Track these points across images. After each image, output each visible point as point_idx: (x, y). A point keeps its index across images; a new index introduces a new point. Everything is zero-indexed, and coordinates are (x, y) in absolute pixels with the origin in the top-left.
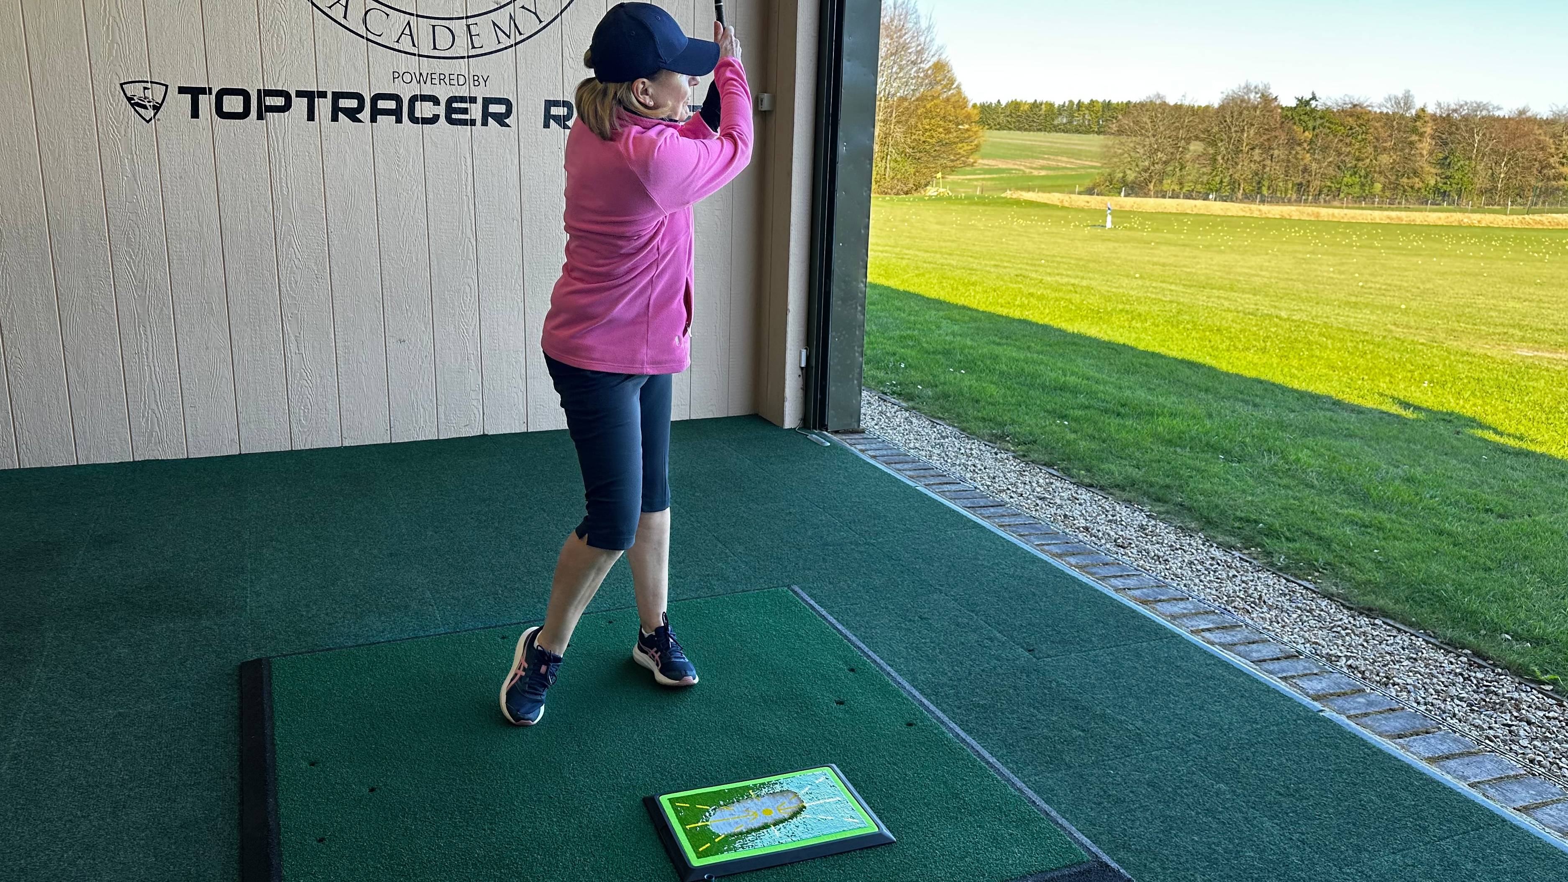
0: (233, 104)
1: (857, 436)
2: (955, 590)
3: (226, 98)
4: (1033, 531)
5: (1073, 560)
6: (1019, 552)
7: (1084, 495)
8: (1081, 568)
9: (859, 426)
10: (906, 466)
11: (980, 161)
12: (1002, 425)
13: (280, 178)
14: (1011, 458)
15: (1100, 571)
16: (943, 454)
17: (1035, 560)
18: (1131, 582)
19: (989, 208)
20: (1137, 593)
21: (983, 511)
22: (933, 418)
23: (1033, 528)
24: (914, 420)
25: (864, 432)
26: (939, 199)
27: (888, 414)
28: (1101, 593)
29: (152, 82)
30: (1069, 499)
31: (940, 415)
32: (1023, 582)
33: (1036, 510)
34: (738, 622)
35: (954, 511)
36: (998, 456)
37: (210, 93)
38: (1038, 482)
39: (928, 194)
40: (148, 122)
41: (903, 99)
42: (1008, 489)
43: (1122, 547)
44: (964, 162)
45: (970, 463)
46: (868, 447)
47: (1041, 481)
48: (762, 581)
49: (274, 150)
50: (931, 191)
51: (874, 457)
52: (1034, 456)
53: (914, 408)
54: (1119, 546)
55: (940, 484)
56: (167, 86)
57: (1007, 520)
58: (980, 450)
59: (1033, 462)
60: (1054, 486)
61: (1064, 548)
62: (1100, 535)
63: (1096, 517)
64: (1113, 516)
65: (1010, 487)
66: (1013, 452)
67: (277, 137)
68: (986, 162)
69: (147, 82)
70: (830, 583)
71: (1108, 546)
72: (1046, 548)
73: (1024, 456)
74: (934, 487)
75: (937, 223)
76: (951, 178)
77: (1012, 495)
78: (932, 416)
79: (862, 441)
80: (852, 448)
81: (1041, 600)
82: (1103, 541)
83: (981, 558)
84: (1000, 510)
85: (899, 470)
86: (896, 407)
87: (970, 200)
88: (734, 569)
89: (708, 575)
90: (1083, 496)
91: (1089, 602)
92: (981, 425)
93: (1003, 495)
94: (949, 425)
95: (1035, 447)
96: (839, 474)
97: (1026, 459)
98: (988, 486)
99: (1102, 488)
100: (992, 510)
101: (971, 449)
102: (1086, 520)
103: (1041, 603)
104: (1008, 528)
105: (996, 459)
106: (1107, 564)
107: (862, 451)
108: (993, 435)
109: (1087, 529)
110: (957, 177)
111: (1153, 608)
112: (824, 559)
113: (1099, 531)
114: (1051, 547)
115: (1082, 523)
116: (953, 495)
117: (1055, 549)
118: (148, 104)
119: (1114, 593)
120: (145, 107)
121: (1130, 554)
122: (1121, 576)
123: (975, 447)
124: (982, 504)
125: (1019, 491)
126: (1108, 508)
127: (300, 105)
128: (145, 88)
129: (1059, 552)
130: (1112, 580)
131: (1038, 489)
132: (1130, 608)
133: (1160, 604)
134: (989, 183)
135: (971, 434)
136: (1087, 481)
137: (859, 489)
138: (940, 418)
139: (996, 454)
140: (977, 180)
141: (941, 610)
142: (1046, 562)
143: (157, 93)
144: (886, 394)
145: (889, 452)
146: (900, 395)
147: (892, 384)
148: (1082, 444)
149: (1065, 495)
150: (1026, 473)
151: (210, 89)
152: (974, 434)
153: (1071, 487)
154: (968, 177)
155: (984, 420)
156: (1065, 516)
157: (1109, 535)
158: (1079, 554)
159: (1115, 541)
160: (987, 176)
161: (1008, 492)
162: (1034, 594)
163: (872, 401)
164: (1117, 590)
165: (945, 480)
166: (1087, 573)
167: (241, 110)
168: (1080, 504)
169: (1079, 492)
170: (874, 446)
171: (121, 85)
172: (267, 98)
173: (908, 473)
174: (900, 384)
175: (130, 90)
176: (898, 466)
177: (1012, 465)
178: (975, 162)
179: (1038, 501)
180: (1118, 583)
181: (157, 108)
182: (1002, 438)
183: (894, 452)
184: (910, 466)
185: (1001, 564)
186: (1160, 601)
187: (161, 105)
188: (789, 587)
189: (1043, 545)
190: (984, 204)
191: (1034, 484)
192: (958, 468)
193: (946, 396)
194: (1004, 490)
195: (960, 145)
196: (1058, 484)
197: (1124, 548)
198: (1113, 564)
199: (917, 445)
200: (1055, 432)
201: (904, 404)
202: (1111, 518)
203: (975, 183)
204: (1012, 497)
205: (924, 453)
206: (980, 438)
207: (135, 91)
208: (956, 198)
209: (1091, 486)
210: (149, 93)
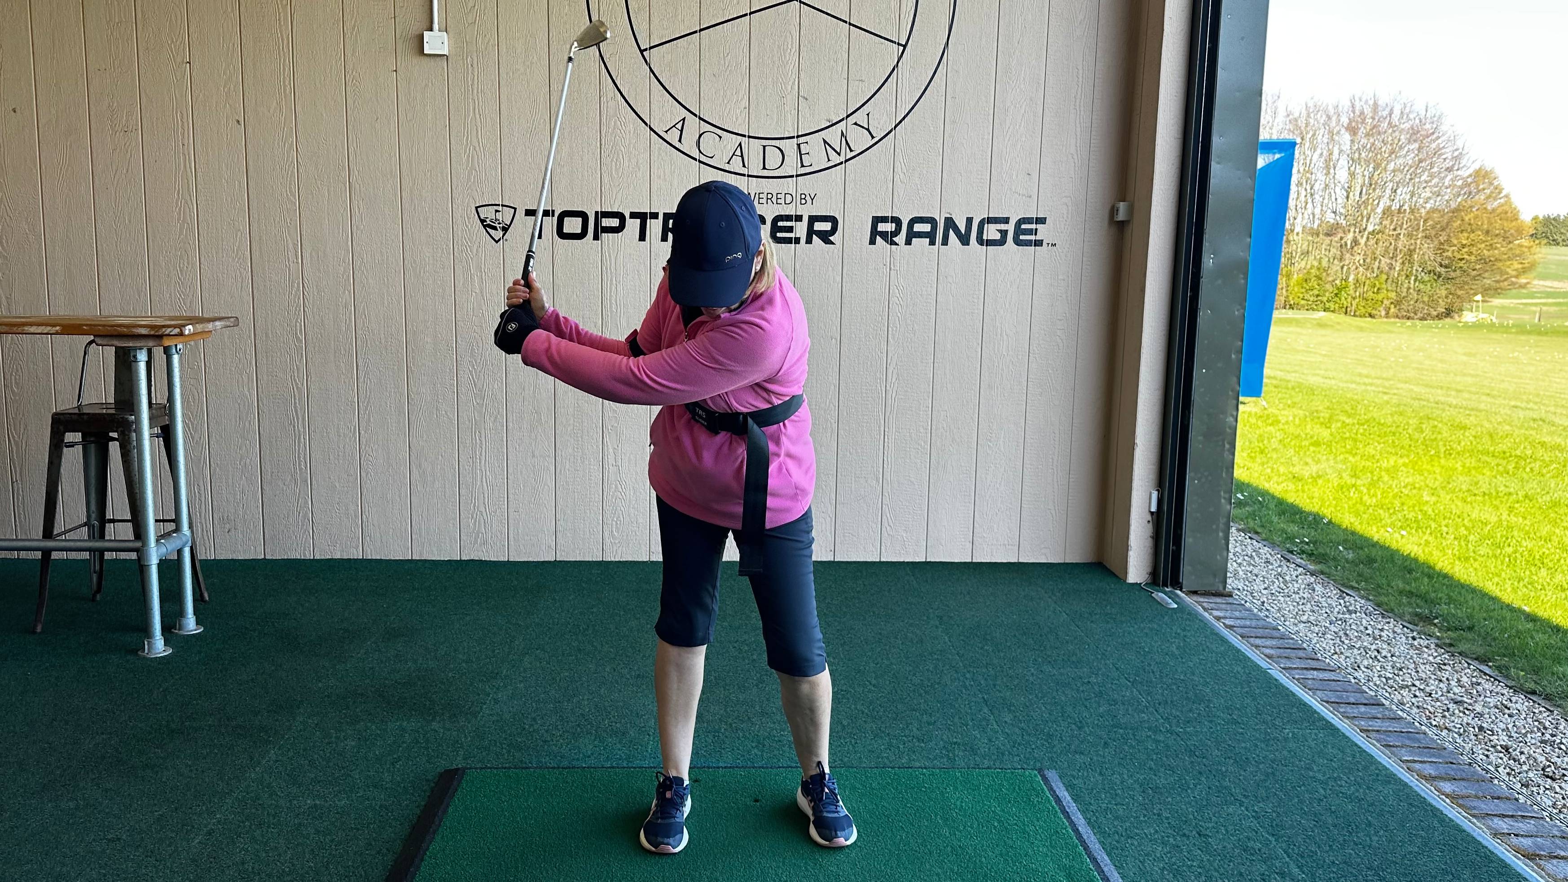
0: (573, 225)
1: (1218, 600)
2: (1261, 805)
3: (567, 220)
4: (1408, 742)
5: (1448, 787)
6: (1373, 767)
7: (1520, 703)
8: (1454, 798)
9: (1225, 587)
10: (1269, 642)
11: (1536, 282)
12: (1433, 603)
13: (611, 296)
14: (1433, 646)
15: (1483, 806)
16: (1341, 633)
17: (1391, 778)
18: (1523, 827)
19: (1545, 338)
20: (1527, 842)
21: (1349, 709)
22: (1345, 586)
23: (1409, 739)
24: (1318, 588)
25: (1231, 596)
26: (1478, 326)
27: (1287, 578)
28: (1469, 835)
29: (503, 206)
30: (1496, 707)
31: (1354, 584)
32: (1360, 807)
33: (1444, 717)
34: (958, 803)
35: (1305, 704)
36: (1416, 643)
37: (553, 215)
38: (1459, 681)
39: (1463, 320)
40: (497, 242)
41: (1433, 210)
42: (1414, 685)
43: (1551, 778)
44: (1513, 284)
45: (1374, 647)
46: (1228, 614)
47: (1465, 679)
48: (1016, 759)
49: (606, 269)
50: (1468, 317)
51: (1231, 627)
52: (1463, 647)
53: (1322, 573)
54: (1547, 777)
55: (1306, 669)
56: (515, 209)
57: (1377, 724)
58: (1394, 632)
59: (1460, 654)
60: (1480, 688)
61: (1443, 769)
62: (1523, 758)
63: (1525, 735)
64: (1552, 735)
65: (1417, 683)
66: (1438, 638)
67: (610, 256)
68: (1548, 283)
69: (499, 205)
70: (1101, 774)
71: (1531, 775)
72: (1417, 766)
73: (1451, 645)
74: (1294, 672)
75: (1465, 354)
76: (1497, 302)
77: (1417, 693)
78: (1343, 585)
79: (1224, 606)
80: (1206, 614)
81: (1377, 832)
82: (1525, 768)
83: (1315, 768)
84: (1374, 711)
85: (1257, 647)
86: (1300, 570)
87: (1521, 329)
88: (990, 740)
89: (955, 743)
90: (1518, 706)
91: (1444, 845)
92: (1405, 600)
93: (1405, 692)
94: (1362, 597)
95: (1470, 635)
96: (1172, 643)
97: (1452, 649)
98: (1387, 679)
99: (1548, 698)
100: (1363, 709)
101: (1382, 630)
102: (1511, 737)
103: (1375, 838)
104: (1374, 735)
105: (1412, 645)
106: (1498, 798)
107: (1218, 619)
108: (1417, 615)
109: (1506, 749)
110: (1508, 301)
111: (1539, 866)
112: (1105, 743)
113: (1522, 753)
114: (1427, 766)
115: (1504, 740)
116: (1317, 685)
117: (1429, 770)
118: (498, 226)
119: (1489, 837)
120: (495, 228)
121: (1558, 789)
122: (1512, 816)
123: (1390, 627)
124: (1352, 700)
125: (1428, 689)
126: (1547, 724)
127: (633, 225)
128: (497, 211)
129: (1433, 773)
130: (1496, 820)
131: (1456, 690)
132: (1502, 861)
133: (1555, 861)
134: (1553, 309)
135: (1386, 610)
136: (1531, 686)
137: (1191, 664)
138: (1352, 588)
139: (1414, 639)
140: (1536, 305)
141: (1230, 828)
142: (1406, 784)
143: (506, 216)
144: (1291, 552)
145: (1254, 623)
146: (1311, 555)
147: (1302, 542)
148: (1539, 637)
149: (1492, 701)
150: (1447, 667)
151: (553, 211)
152: (1392, 611)
153: (1505, 691)
154: (1524, 301)
155: (1410, 594)
156: (1481, 728)
157: (1535, 760)
158: (1463, 779)
159: (1543, 769)
160: (1550, 301)
161: (1413, 689)
162: (1369, 824)
163: (1272, 560)
164: (1496, 834)
165: (1314, 664)
166: (1460, 806)
167: (579, 231)
168: (1510, 716)
169: (1514, 699)
170: (1237, 614)
171: (477, 208)
172: (604, 219)
173: (1267, 651)
174: (1315, 543)
175: (484, 213)
176: (1258, 642)
177: (1432, 655)
178: (1528, 283)
179: (1451, 706)
180: (1503, 825)
181: (505, 229)
182: (1428, 620)
183: (1261, 623)
184: (1274, 642)
185: (1341, 779)
186: (1556, 857)
187: (509, 226)
188: (1040, 771)
189: (1415, 761)
190: (1540, 333)
191: (1453, 683)
192: (1356, 651)
193: (1370, 561)
194: (1407, 686)
195: (1508, 263)
196: (1488, 686)
197: (1553, 779)
198: (1508, 799)
199: (1312, 618)
200: (1504, 619)
201: (1312, 567)
202: (1548, 736)
203: (1534, 308)
204: (1415, 696)
205: (1316, 629)
206: (1401, 617)
207: (488, 213)
208: (1501, 325)
209: (1534, 693)
210: (499, 216)
